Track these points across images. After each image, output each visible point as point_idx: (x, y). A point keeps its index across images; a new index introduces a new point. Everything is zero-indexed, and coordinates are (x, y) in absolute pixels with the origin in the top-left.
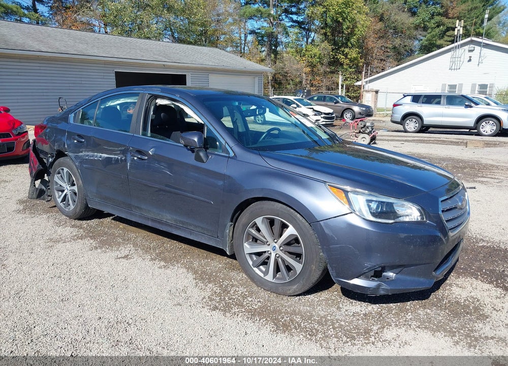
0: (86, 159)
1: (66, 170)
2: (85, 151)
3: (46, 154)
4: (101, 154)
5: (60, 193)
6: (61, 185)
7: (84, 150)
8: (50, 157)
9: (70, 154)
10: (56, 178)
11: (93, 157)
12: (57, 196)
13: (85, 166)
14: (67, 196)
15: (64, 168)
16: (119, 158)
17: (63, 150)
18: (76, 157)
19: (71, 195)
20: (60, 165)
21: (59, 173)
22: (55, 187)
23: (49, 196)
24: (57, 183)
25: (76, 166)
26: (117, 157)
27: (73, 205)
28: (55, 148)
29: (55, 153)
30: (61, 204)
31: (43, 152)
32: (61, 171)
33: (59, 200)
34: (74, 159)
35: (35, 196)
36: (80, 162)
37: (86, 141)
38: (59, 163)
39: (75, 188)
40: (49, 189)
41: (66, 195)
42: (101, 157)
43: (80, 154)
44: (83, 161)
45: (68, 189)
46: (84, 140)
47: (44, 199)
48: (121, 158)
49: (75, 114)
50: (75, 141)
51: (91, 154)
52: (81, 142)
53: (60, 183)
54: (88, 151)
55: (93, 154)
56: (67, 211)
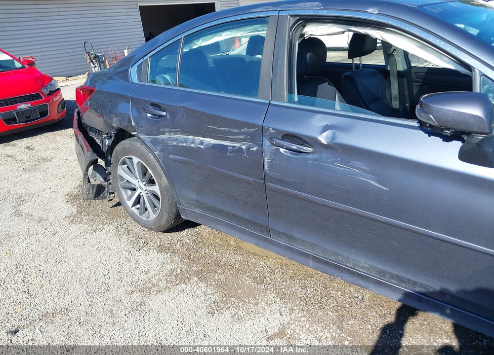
0: (174, 146)
1: (136, 160)
2: (170, 132)
3: (100, 133)
4: (201, 138)
5: (129, 192)
6: (128, 181)
7: (167, 130)
8: (105, 138)
9: (143, 137)
10: (121, 171)
11: (185, 142)
12: (125, 197)
13: (171, 157)
14: (142, 198)
15: (133, 157)
16: (244, 147)
17: (129, 130)
18: (155, 142)
19: (148, 197)
20: (125, 152)
21: (124, 163)
22: (120, 183)
23: (111, 193)
24: (122, 179)
25: (155, 156)
26: (237, 145)
27: (154, 212)
28: (115, 125)
29: (113, 132)
30: (134, 209)
31: (93, 129)
32: (128, 161)
33: (130, 203)
34: (150, 145)
35: (91, 195)
36: (162, 151)
37: (171, 116)
38: (123, 148)
39: (156, 189)
40: (110, 184)
41: (139, 197)
42: (202, 143)
43: (160, 137)
44: (166, 149)
45: (142, 189)
46: (164, 114)
47: (104, 198)
48: (248, 148)
49: (139, 67)
50: (149, 115)
51: (182, 137)
52: (160, 116)
53: (127, 177)
54: (176, 132)
55: (185, 137)
56: (145, 221)
